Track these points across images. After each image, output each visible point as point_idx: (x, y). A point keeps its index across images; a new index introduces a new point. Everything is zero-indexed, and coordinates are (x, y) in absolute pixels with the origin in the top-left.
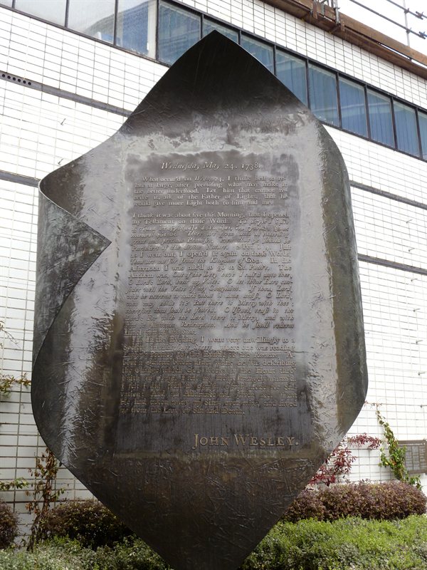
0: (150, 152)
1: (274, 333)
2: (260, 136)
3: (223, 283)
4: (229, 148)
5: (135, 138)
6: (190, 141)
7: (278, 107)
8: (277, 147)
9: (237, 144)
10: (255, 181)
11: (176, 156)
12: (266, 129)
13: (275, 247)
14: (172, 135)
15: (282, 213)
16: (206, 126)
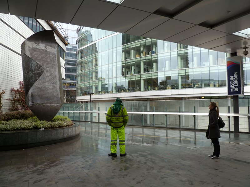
0: (32, 46)
1: (55, 85)
2: (50, 48)
3: (47, 75)
4: (46, 49)
5: (29, 42)
6: (39, 45)
7: (53, 43)
8: (53, 51)
9: (46, 48)
10: (50, 57)
11: (37, 48)
12: (51, 47)
13: (54, 70)
14: (36, 43)
15: (54, 64)
16: (42, 43)
